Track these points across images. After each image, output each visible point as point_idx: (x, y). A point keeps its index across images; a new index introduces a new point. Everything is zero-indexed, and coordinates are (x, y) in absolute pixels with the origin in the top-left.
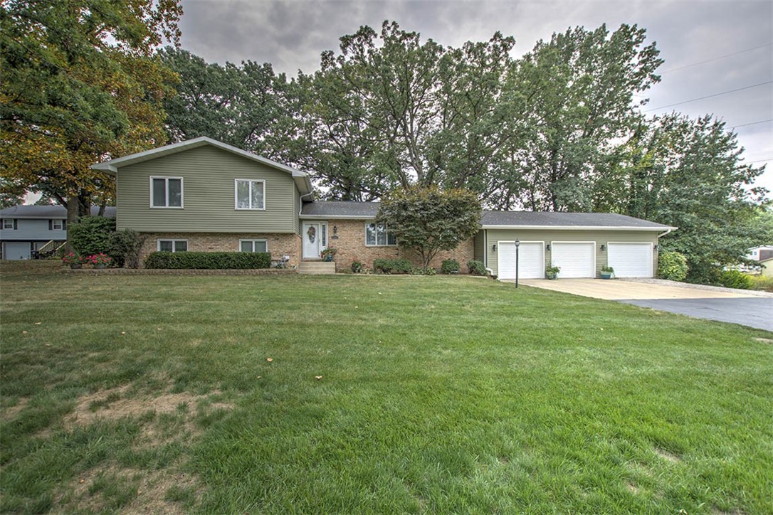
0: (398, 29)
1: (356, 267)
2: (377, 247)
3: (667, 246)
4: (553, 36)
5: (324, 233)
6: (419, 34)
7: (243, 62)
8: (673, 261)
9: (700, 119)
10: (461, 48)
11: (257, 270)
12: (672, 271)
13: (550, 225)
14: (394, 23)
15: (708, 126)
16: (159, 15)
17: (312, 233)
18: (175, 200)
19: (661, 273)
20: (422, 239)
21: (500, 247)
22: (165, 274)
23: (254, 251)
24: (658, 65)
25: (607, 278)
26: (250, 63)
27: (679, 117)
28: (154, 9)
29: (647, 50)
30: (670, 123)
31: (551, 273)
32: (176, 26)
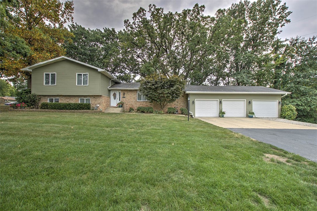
0: (156, 8)
1: (131, 110)
2: (142, 102)
3: (292, 102)
4: (232, 5)
5: (120, 95)
6: (163, 8)
7: (104, 29)
8: (288, 110)
9: (310, 39)
10: (181, 13)
11: (82, 110)
12: (288, 115)
13: (221, 91)
14: (154, 5)
15: (314, 41)
16: (65, 11)
17: (115, 95)
18: (53, 82)
19: (282, 116)
20: (156, 98)
21: (196, 102)
22: (46, 112)
23: (85, 103)
24: (289, 14)
25: (252, 117)
26: (106, 29)
27: (300, 39)
28: (63, 9)
29: (281, 7)
30: (295, 42)
31: (222, 114)
32: (71, 15)
